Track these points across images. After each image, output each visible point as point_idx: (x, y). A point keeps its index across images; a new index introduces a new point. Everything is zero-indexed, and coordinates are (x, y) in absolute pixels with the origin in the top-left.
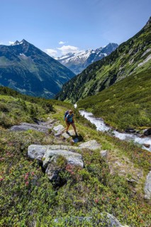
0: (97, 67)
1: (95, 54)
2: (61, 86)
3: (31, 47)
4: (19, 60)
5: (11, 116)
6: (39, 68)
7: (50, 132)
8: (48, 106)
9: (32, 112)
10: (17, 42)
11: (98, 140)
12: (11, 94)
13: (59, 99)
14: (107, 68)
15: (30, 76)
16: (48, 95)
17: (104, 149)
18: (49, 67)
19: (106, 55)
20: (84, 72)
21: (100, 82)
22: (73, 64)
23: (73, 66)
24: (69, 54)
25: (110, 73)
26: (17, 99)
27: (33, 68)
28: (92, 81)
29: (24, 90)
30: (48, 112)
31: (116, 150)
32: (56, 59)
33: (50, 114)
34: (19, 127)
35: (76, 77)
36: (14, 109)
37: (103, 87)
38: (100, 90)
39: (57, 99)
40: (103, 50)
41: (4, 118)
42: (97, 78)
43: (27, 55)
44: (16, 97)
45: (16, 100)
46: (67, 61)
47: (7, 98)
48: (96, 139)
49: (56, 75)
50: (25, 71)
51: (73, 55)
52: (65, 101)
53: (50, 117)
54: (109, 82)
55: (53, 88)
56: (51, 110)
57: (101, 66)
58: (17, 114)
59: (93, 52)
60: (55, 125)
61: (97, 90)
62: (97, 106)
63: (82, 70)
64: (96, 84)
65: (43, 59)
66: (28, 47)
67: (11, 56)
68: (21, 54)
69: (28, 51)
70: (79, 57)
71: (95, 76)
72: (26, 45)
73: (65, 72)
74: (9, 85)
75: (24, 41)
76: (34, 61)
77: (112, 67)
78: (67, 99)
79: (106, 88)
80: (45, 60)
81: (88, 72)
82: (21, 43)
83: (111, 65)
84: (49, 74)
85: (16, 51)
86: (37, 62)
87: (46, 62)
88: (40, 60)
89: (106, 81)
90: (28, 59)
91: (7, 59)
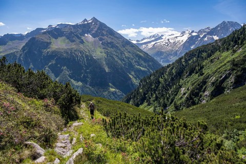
0: (204, 54)
1: (198, 36)
2: (136, 82)
3: (102, 26)
4: (82, 42)
6: (107, 53)
10: (85, 20)
13: (131, 102)
15: (92, 63)
16: (114, 93)
18: (122, 53)
20: (179, 61)
21: (213, 79)
22: (159, 51)
23: (160, 53)
24: (154, 36)
27: (99, 54)
28: (195, 76)
29: (80, 84)
32: (134, 42)
35: (164, 69)
39: (128, 101)
42: (206, 71)
43: (94, 36)
46: (150, 46)
49: (131, 65)
50: (87, 56)
51: (160, 38)
52: (141, 107)
54: (232, 79)
55: (124, 84)
57: (213, 52)
59: (194, 34)
61: (207, 93)
63: (173, 59)
64: (204, 82)
65: (115, 42)
66: (97, 26)
67: (73, 37)
68: (86, 35)
69: (96, 31)
70: (170, 41)
71: (202, 68)
72: (96, 24)
73: (144, 62)
74: (61, 75)
75: (94, 19)
76: (102, 44)
77: (236, 55)
78: (145, 104)
79: (227, 92)
80: (118, 43)
81: (186, 61)
82: (90, 22)
83: (234, 51)
84: (120, 62)
85: (80, 31)
86: (106, 45)
87: (118, 45)
88: (111, 43)
89: (226, 78)
90: (95, 41)
91: (67, 40)
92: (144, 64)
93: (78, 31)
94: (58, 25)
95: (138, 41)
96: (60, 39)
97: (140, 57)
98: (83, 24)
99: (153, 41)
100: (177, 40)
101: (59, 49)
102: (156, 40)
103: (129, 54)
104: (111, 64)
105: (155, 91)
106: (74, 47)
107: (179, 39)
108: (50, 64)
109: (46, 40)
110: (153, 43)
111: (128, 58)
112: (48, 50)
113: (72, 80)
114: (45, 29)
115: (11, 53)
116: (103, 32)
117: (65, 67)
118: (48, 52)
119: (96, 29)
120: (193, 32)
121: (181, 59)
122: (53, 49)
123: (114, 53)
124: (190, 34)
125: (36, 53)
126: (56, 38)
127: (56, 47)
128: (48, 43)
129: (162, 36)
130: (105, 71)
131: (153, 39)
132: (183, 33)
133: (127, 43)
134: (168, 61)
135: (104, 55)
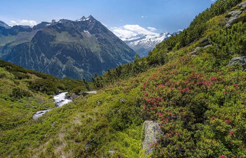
3: (98, 24)
4: (82, 37)
6: (102, 48)
10: (84, 17)
15: (91, 56)
18: (113, 48)
22: (142, 48)
23: (142, 50)
24: (139, 35)
27: (95, 48)
29: (82, 70)
32: (123, 40)
43: (91, 32)
46: (136, 43)
49: (120, 59)
50: (86, 49)
51: (144, 37)
65: (108, 39)
66: (94, 24)
67: (74, 32)
68: (85, 31)
69: (93, 29)
70: (151, 40)
72: (92, 22)
73: (130, 56)
74: (67, 63)
75: (91, 17)
76: (98, 40)
80: (110, 40)
82: (87, 19)
84: (112, 56)
85: (80, 27)
86: (101, 41)
87: (110, 42)
88: (105, 39)
90: (92, 37)
91: (69, 35)
92: (129, 58)
93: (78, 27)
94: (61, 20)
95: (127, 39)
96: (63, 33)
97: (127, 52)
98: (81, 21)
99: (138, 39)
100: (156, 40)
101: (63, 42)
102: (141, 39)
103: (119, 50)
104: (105, 56)
106: (75, 41)
107: (158, 39)
108: (57, 54)
109: (51, 34)
110: (138, 41)
111: (118, 53)
112: (55, 42)
113: (76, 67)
114: (49, 23)
115: (24, 44)
116: (99, 29)
117: (69, 57)
118: (54, 44)
119: (93, 27)
120: (168, 34)
122: (59, 42)
123: (107, 48)
124: (166, 36)
125: (45, 44)
126: (60, 32)
127: (61, 40)
128: (53, 36)
129: (146, 35)
130: (100, 62)
131: (139, 38)
132: (161, 34)
133: (118, 40)
135: (100, 49)
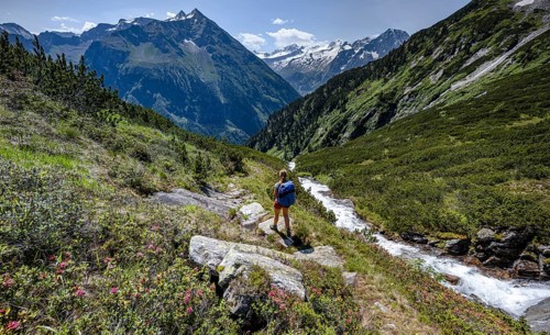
0: (352, 82)
1: (352, 51)
2: (264, 118)
3: (211, 25)
4: (181, 53)
5: (154, 171)
6: (221, 74)
7: (233, 215)
8: (233, 159)
9: (199, 169)
10: (182, 14)
11: (338, 248)
12: (157, 125)
13: (257, 146)
14: (377, 87)
15: (199, 88)
16: (234, 134)
17: (352, 271)
18: (243, 74)
19: (375, 56)
20: (320, 91)
21: (356, 117)
22: (296, 72)
23: (298, 76)
24: (290, 48)
25: (382, 98)
26: (170, 137)
27: (208, 75)
28: (336, 113)
29: (184, 120)
30: (230, 173)
31: (378, 277)
32: (261, 56)
33: (235, 178)
34: (170, 196)
35: (300, 100)
36: (162, 157)
37: (360, 129)
38: (353, 137)
39: (252, 146)
40: (372, 45)
41: (140, 174)
42: (350, 107)
43: (200, 43)
44: (167, 133)
45: (166, 138)
46: (285, 63)
47: (149, 132)
48: (333, 244)
49: (256, 93)
50: (191, 78)
51: (299, 51)
52: (269, 152)
53: (234, 184)
54: (376, 118)
55: (246, 120)
56: (238, 169)
57: (362, 80)
58: (168, 167)
59: (347, 48)
60: (244, 202)
61: (347, 135)
62: (341, 172)
63: (315, 85)
64: (345, 121)
65: (232, 56)
66: (203, 26)
67: (165, 44)
68: (186, 41)
69: (202, 36)
70: (313, 56)
71: (346, 102)
72: (200, 21)
73: (276, 89)
76: (213, 58)
77: (387, 86)
78: (275, 148)
79: (368, 132)
80: (237, 58)
81: (329, 92)
83: (386, 81)
84: (241, 89)
85: (176, 33)
86: (219, 59)
87: (237, 61)
88: (226, 57)
89: (370, 115)
90: (200, 53)
91: (156, 49)
92: (275, 92)
93: (172, 33)
95: (267, 55)
96: (144, 46)
97: (269, 81)
99: (289, 56)
100: (323, 55)
101: (145, 63)
102: (293, 54)
103: (254, 76)
105: (287, 131)
106: (169, 61)
107: (326, 54)
108: (134, 88)
109: (120, 48)
110: (289, 59)
111: (253, 83)
112: (127, 65)
113: (172, 115)
114: (114, 26)
116: (213, 37)
117: (158, 95)
118: (127, 69)
119: (200, 32)
120: (345, 44)
121: (322, 87)
122: (136, 64)
123: (232, 74)
124: (342, 47)
125: (107, 69)
126: (136, 44)
127: (140, 61)
128: (123, 52)
129: (303, 48)
130: (220, 102)
132: (332, 45)
133: (252, 58)
134: (309, 89)
135: (218, 77)
